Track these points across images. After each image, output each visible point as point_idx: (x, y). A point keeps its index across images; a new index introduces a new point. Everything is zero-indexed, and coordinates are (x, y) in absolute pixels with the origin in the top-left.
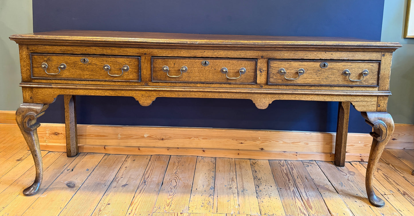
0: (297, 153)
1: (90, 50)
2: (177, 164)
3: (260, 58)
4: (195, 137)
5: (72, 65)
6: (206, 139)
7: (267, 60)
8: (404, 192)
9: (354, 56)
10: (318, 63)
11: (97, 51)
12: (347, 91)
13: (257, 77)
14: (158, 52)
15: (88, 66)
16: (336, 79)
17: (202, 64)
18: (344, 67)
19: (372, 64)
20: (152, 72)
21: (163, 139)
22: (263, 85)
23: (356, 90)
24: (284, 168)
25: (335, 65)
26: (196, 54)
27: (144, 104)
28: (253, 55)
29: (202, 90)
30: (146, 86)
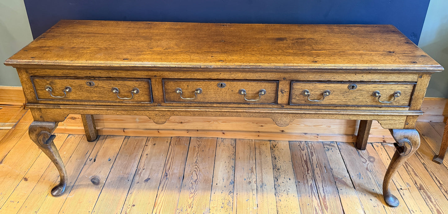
0: (318, 135)
1: (95, 73)
2: (197, 149)
3: (282, 79)
4: (214, 121)
5: (77, 88)
6: (225, 122)
7: (290, 81)
8: (421, 186)
9: (387, 78)
10: (346, 85)
11: (102, 74)
12: (374, 111)
13: (279, 98)
14: (169, 74)
15: (95, 89)
16: (364, 100)
17: (218, 85)
18: (374, 89)
19: (406, 86)
20: (164, 94)
21: (181, 123)
22: (284, 105)
23: (385, 109)
24: (304, 152)
25: (364, 86)
26: (211, 76)
27: (159, 122)
28: (274, 77)
29: (219, 110)
30: (159, 106)
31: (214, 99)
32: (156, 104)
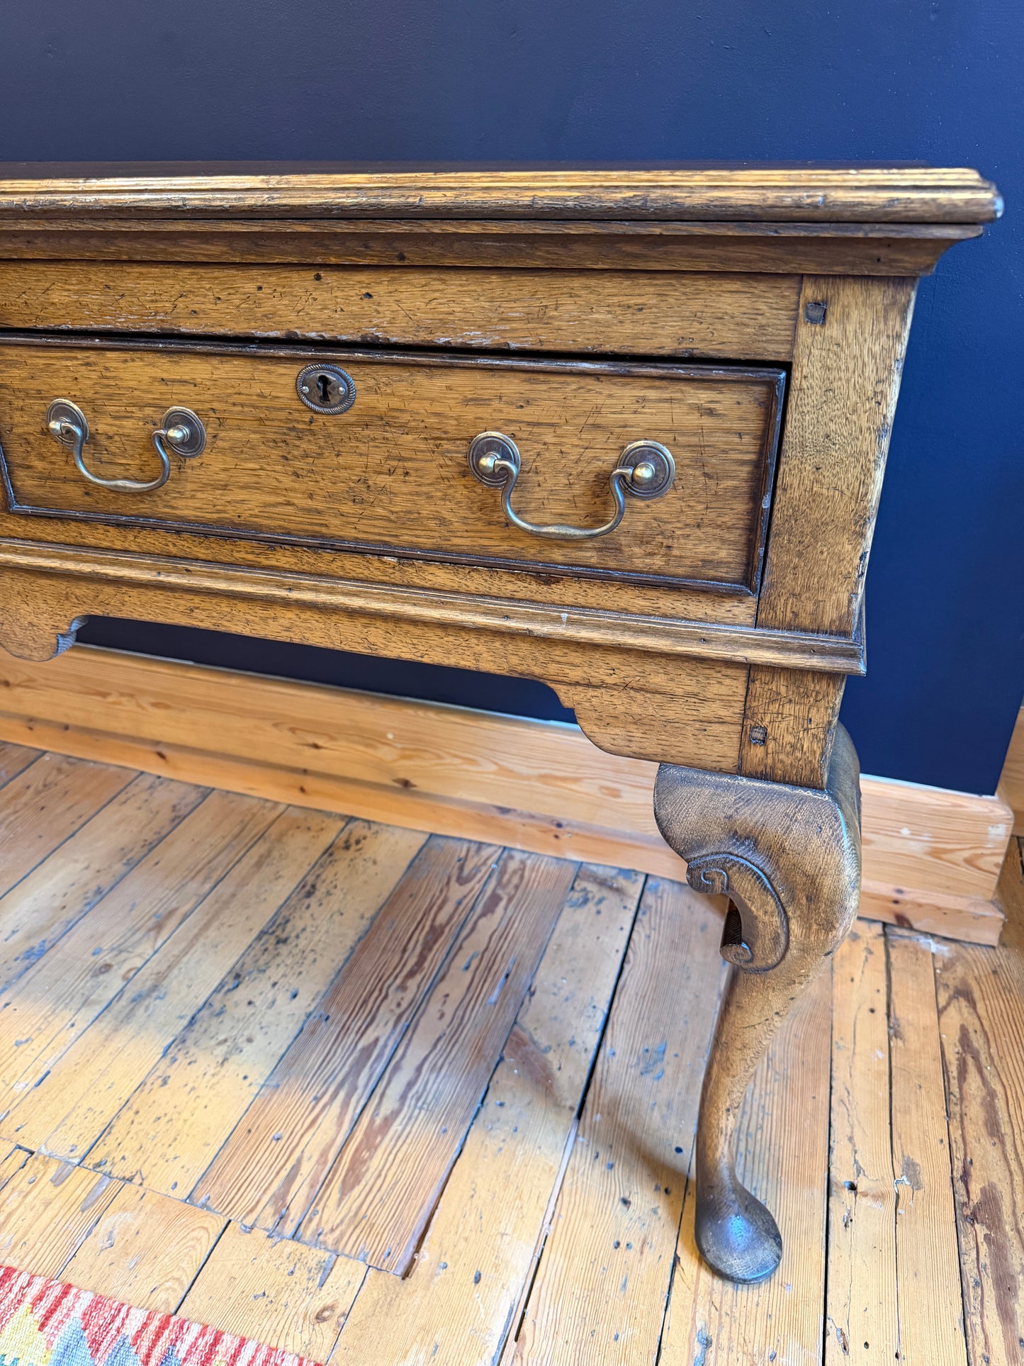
2: (26, 797)
6: (166, 707)
8: (990, 1198)
10: (281, 369)
12: (505, 606)
16: (424, 507)
19: (703, 396)
23: (581, 601)
25: (402, 388)
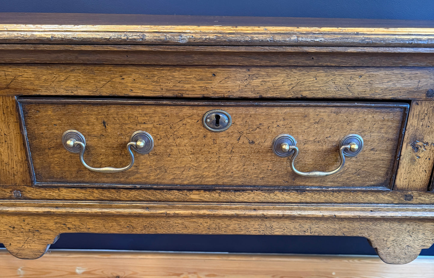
3: (424, 96)
13: (401, 166)
14: (39, 79)
17: (203, 122)
20: (29, 154)
22: (415, 193)
26: (181, 85)
27: (24, 252)
28: (399, 86)
29: (207, 212)
30: (18, 198)
31: (191, 173)
32: (9, 190)
